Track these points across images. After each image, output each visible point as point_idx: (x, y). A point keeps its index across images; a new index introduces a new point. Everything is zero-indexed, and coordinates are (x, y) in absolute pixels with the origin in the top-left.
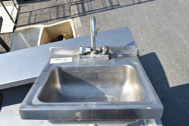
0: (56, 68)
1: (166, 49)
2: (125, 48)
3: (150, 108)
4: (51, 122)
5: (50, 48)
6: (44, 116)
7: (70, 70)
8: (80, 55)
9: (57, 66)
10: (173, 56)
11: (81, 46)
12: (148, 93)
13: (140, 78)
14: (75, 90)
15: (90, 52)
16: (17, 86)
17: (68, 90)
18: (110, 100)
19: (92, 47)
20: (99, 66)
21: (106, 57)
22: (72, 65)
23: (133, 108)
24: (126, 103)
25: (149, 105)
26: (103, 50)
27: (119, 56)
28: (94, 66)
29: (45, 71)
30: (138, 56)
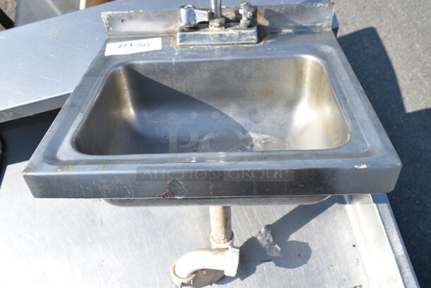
0: (121, 68)
1: (404, 18)
2: (301, 10)
3: (364, 166)
4: (112, 202)
5: (105, 15)
6: (87, 188)
7: (157, 70)
8: (182, 30)
9: (122, 61)
10: (420, 35)
11: (183, 7)
12: (360, 127)
13: (339, 87)
14: (172, 122)
15: (208, 23)
16: (31, 115)
17: (155, 122)
18: (259, 145)
19: (213, 7)
20: (233, 61)
21: (251, 34)
22: (160, 59)
23: (320, 167)
24: (300, 155)
25: (361, 159)
26: (241, 15)
27: (285, 31)
28: (217, 59)
29: (91, 74)
30: (335, 30)
